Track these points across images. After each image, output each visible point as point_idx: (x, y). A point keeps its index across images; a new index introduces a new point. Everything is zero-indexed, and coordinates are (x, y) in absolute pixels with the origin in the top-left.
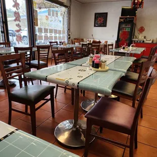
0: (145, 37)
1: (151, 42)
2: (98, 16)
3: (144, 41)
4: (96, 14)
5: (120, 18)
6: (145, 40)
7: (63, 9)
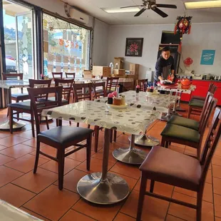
0: (193, 72)
1: (201, 78)
2: (130, 42)
3: (191, 77)
4: (127, 39)
5: (160, 46)
6: (193, 75)
7: (84, 31)
